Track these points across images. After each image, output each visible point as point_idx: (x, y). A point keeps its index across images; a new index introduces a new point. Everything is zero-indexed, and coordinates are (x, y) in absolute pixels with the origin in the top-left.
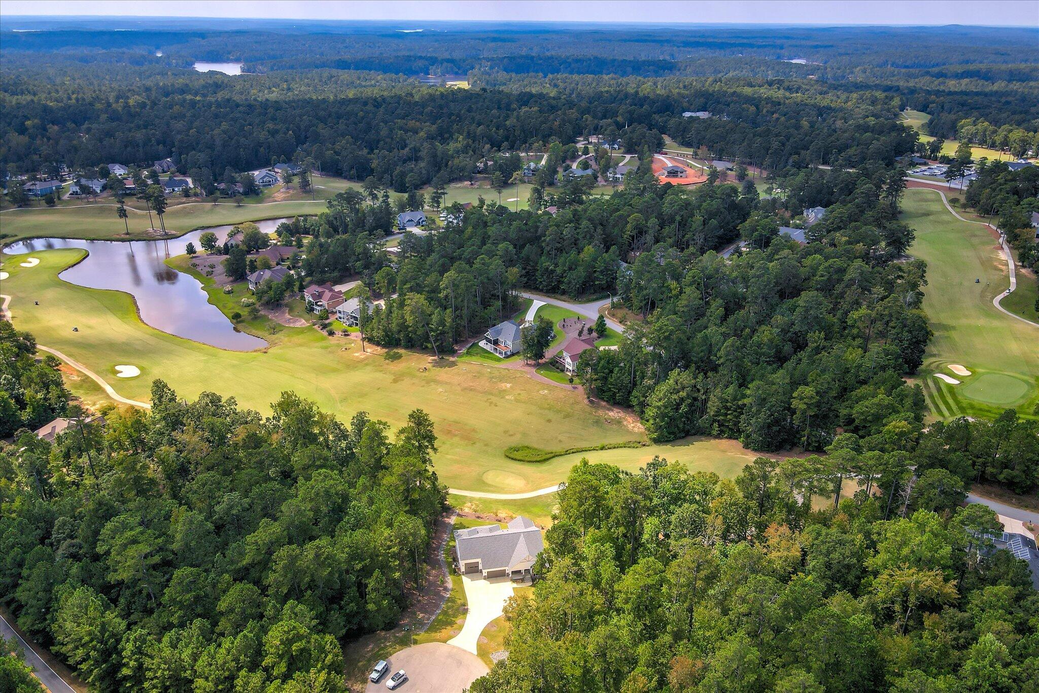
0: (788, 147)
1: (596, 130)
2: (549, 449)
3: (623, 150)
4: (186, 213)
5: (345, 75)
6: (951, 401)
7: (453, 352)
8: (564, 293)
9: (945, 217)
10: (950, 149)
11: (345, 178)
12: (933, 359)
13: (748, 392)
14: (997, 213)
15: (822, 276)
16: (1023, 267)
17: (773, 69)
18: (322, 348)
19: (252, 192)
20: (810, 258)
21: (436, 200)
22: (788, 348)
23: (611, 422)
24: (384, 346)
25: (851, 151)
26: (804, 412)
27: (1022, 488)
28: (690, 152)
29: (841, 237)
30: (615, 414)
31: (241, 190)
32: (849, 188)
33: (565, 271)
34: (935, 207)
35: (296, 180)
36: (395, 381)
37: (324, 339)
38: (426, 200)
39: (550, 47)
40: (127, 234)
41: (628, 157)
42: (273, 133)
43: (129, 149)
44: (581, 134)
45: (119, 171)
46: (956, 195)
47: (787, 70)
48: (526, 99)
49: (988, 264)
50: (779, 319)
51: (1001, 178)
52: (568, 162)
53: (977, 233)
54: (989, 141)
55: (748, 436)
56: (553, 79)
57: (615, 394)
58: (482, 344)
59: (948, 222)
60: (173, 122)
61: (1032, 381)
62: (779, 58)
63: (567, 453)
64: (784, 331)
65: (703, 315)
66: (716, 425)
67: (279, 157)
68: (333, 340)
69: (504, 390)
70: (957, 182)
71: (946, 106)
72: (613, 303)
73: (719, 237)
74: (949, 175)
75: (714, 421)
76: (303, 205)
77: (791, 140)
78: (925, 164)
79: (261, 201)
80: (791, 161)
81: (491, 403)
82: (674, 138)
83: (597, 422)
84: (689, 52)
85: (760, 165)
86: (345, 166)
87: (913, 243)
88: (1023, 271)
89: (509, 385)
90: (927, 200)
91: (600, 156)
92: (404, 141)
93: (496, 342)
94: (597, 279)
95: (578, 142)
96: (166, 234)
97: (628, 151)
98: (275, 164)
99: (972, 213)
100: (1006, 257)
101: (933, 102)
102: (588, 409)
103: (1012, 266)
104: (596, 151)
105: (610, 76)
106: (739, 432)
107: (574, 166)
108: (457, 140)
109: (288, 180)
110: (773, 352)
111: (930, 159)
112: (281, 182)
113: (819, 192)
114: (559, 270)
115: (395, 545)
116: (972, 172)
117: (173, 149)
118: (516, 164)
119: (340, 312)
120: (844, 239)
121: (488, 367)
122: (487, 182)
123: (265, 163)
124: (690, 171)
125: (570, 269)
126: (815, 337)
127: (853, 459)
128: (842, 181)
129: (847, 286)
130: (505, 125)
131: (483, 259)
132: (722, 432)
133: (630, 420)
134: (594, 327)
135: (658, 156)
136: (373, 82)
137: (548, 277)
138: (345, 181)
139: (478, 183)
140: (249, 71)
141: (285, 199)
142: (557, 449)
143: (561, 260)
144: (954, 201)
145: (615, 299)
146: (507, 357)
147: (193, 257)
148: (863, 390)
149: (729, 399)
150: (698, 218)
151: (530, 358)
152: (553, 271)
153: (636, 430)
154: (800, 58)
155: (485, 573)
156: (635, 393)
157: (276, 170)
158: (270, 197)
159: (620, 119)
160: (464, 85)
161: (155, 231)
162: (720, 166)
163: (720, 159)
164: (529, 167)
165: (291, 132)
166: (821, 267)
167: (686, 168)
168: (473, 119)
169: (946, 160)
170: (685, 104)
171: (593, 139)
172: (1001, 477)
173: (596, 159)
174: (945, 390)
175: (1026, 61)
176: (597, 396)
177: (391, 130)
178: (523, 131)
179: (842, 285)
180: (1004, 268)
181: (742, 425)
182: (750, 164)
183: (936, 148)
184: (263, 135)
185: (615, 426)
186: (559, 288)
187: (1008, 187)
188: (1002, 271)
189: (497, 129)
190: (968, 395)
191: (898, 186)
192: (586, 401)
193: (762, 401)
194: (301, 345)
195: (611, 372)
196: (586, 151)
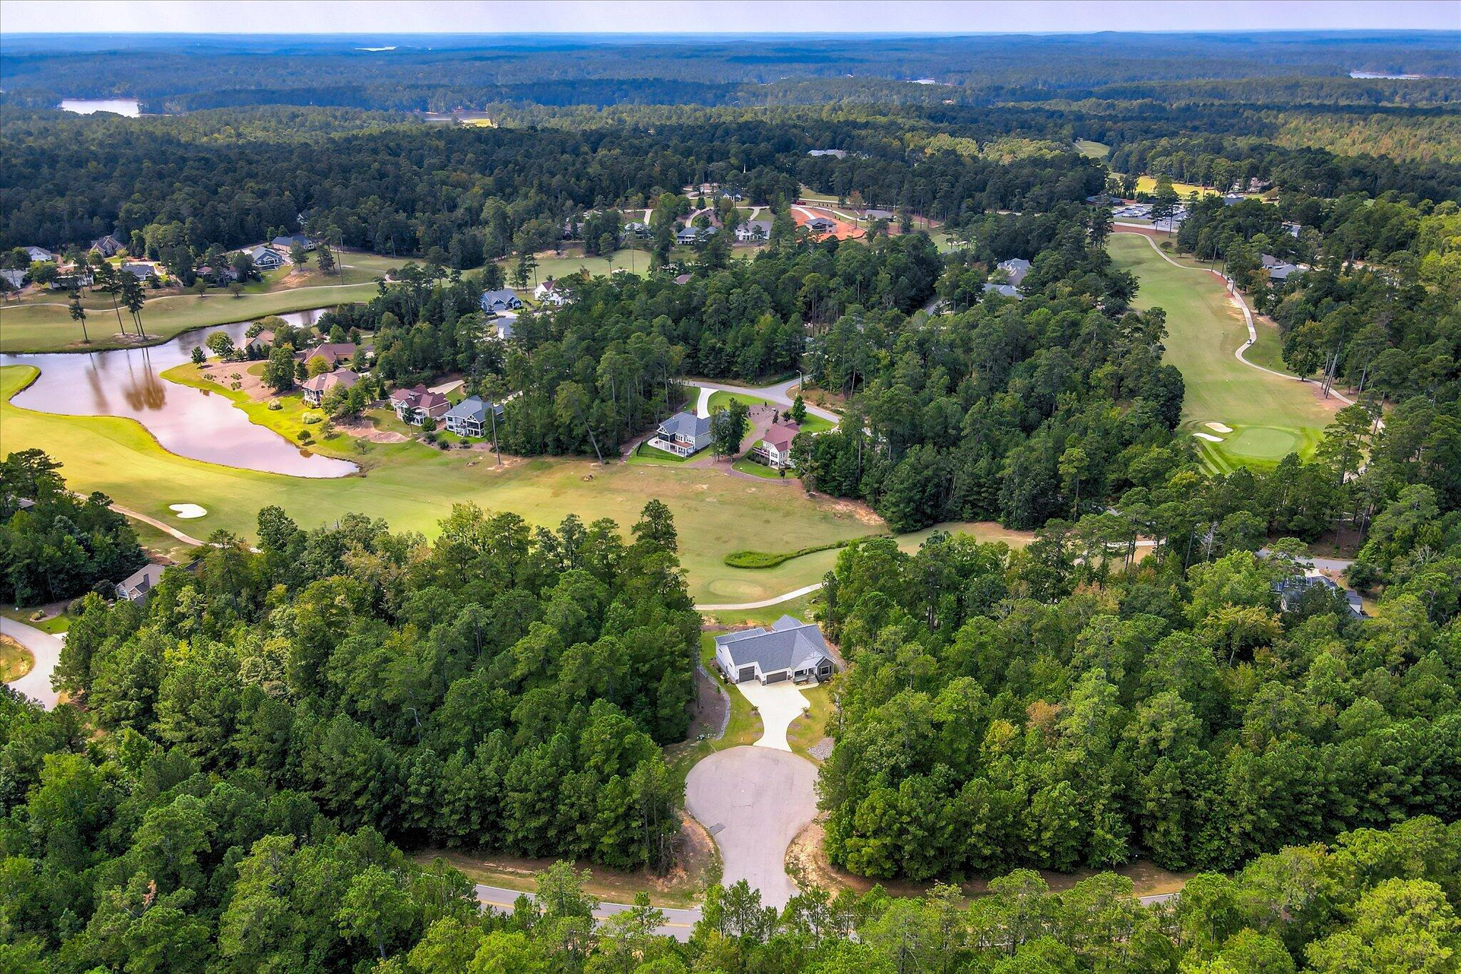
0: (959, 189)
1: (707, 177)
2: (776, 552)
3: (747, 201)
4: (164, 310)
5: (314, 114)
6: (1219, 459)
7: (619, 455)
8: (737, 376)
9: (1160, 265)
10: (1146, 185)
11: (379, 253)
12: (1187, 420)
13: (1008, 461)
14: (1219, 256)
15: (1054, 331)
16: (1261, 314)
17: (899, 92)
18: (442, 464)
19: (250, 277)
20: (1035, 313)
21: (522, 275)
22: (1033, 414)
23: (841, 516)
24: (525, 455)
25: (1036, 190)
26: (1074, 476)
27: (1312, 535)
28: (834, 200)
29: (1064, 288)
30: (842, 507)
31: (235, 276)
32: (1049, 235)
33: (737, 348)
34: (1144, 254)
35: (314, 258)
36: (556, 494)
37: (436, 455)
38: (507, 277)
39: (590, 68)
40: (87, 342)
41: (757, 210)
42: (263, 194)
43: (48, 225)
44: (686, 183)
45: (39, 257)
46: (1166, 239)
47: (917, 94)
48: (596, 139)
49: (1222, 314)
50: (1017, 382)
51: (1219, 213)
52: (679, 220)
53: (1201, 280)
54: (1187, 175)
55: (1009, 514)
56: (614, 113)
57: (840, 484)
58: (652, 443)
59: (1165, 271)
60: (99, 186)
61: (1297, 432)
62: (899, 78)
63: (799, 555)
64: (1026, 397)
65: (922, 387)
66: (968, 506)
67: (277, 228)
68: (450, 455)
69: (702, 493)
70: (1163, 223)
71: (1128, 134)
72: (804, 384)
73: (911, 299)
74: (1156, 215)
75: (965, 502)
76: (328, 291)
77: (962, 180)
78: (1121, 204)
79: (267, 288)
80: (964, 206)
81: (690, 508)
82: (808, 184)
83: (825, 518)
84: (782, 73)
85: (926, 214)
86: (379, 237)
87: (1137, 293)
88: (1261, 319)
89: (705, 487)
90: (1133, 247)
91: (722, 210)
92: (453, 200)
93: (673, 439)
94: (778, 355)
95: (686, 192)
96: (146, 339)
97: (756, 202)
98: (272, 238)
99: (1190, 258)
100: (1239, 304)
101: (1110, 130)
102: (809, 504)
103: (1247, 314)
104: (716, 203)
105: (692, 106)
106: (998, 510)
107: (688, 224)
108: (526, 196)
109: (300, 258)
110: (1017, 420)
111: (1125, 197)
112: (289, 262)
113: (1013, 240)
114: (729, 348)
115: (681, 642)
116: (1181, 210)
117: (116, 223)
118: (612, 225)
119: (450, 419)
120: (1069, 289)
121: (670, 468)
122: (579, 250)
123: (257, 237)
124: (839, 224)
125: (744, 345)
126: (1065, 399)
127: (1146, 513)
128: (1040, 226)
129: (1084, 342)
130: (588, 173)
131: (639, 337)
132: (976, 514)
133: (862, 512)
134: (791, 412)
135: (795, 207)
136: (358, 122)
137: (715, 358)
138: (379, 257)
139: (567, 252)
140: (151, 111)
141: (302, 285)
142: (786, 551)
143: (731, 334)
144: (1165, 246)
145: (807, 379)
146: (690, 456)
147: (202, 367)
148: (1131, 450)
149: (983, 473)
150: (884, 276)
151: (723, 453)
152: (721, 350)
153: (872, 523)
154: (925, 77)
155: (763, 677)
156: (865, 479)
157: (276, 246)
158: (277, 283)
159: (733, 161)
160: (484, 123)
161: (127, 336)
162: (879, 215)
163: (874, 208)
164: (632, 226)
165: (287, 193)
166: (1052, 322)
167: (834, 221)
168: (541, 167)
169: (1144, 198)
170: (809, 140)
171: (706, 188)
172: (1291, 526)
173: (717, 214)
174: (1209, 448)
175: (1204, 76)
176: (817, 489)
177: (432, 185)
178: (613, 180)
179: (1079, 341)
180: (1239, 317)
181: (1002, 502)
182: (913, 212)
183: (1130, 185)
184: (248, 199)
185: (847, 521)
186: (729, 371)
187: (1231, 223)
188: (1238, 320)
189: (578, 179)
190: (1234, 450)
191: (1102, 229)
192: (806, 496)
193: (1024, 471)
194: (410, 463)
195: (834, 457)
196: (701, 205)
